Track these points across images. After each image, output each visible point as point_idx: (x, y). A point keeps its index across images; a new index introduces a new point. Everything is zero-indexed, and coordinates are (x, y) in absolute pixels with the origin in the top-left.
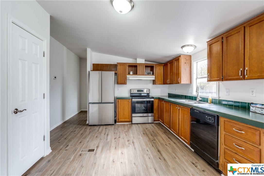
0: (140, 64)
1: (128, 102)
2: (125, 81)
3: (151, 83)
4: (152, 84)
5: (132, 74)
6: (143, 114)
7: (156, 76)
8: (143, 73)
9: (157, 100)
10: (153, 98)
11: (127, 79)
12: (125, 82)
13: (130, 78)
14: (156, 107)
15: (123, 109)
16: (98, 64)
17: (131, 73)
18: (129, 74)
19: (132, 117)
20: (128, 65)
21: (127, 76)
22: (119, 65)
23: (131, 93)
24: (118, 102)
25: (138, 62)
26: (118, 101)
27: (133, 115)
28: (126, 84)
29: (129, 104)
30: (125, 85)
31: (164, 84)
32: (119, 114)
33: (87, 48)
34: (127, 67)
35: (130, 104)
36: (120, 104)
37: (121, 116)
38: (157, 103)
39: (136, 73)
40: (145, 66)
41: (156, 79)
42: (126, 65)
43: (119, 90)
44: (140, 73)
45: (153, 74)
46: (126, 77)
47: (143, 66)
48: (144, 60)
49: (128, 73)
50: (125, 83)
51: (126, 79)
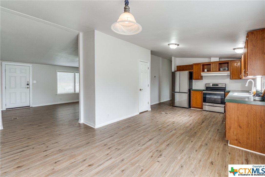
0: (213, 63)
4: (229, 79)
5: (206, 71)
6: (213, 104)
7: (231, 71)
11: (202, 75)
16: (180, 66)
19: (203, 105)
20: (202, 64)
22: (194, 65)
23: (206, 87)
26: (192, 92)
33: (172, 58)
36: (194, 94)
37: (194, 103)
39: (209, 70)
40: (219, 63)
41: (231, 74)
42: (200, 65)
43: (196, 84)
44: (214, 70)
45: (228, 70)
47: (216, 64)
48: (219, 58)
49: (202, 71)
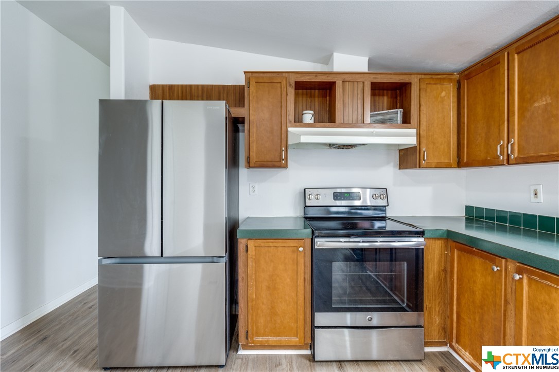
0: (347, 78)
1: (293, 252)
2: (281, 151)
3: (392, 164)
4: (394, 167)
5: (312, 121)
6: (369, 315)
7: (423, 127)
8: (360, 118)
9: (438, 244)
10: (420, 234)
11: (290, 143)
12: (281, 159)
13: (304, 139)
14: (431, 276)
15: (268, 288)
17: (308, 117)
18: (298, 121)
19: (313, 327)
20: (293, 79)
21: (290, 129)
22: (252, 81)
23: (306, 206)
24: (247, 251)
25: (336, 69)
26: (247, 246)
27: (322, 318)
28: (286, 166)
29: (301, 261)
30: (281, 173)
31: (460, 164)
32: (250, 311)
34: (292, 92)
35: (304, 262)
36: (257, 262)
37: (262, 321)
38: (436, 260)
39: (328, 117)
40: (372, 83)
41: (423, 141)
42: (284, 83)
43: (256, 193)
44: (349, 118)
45: (406, 120)
46: (283, 136)
47: (361, 85)
48: (367, 59)
49: (292, 118)
50: (277, 162)
51: (284, 143)
